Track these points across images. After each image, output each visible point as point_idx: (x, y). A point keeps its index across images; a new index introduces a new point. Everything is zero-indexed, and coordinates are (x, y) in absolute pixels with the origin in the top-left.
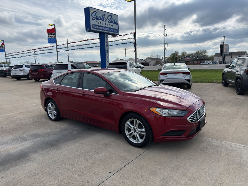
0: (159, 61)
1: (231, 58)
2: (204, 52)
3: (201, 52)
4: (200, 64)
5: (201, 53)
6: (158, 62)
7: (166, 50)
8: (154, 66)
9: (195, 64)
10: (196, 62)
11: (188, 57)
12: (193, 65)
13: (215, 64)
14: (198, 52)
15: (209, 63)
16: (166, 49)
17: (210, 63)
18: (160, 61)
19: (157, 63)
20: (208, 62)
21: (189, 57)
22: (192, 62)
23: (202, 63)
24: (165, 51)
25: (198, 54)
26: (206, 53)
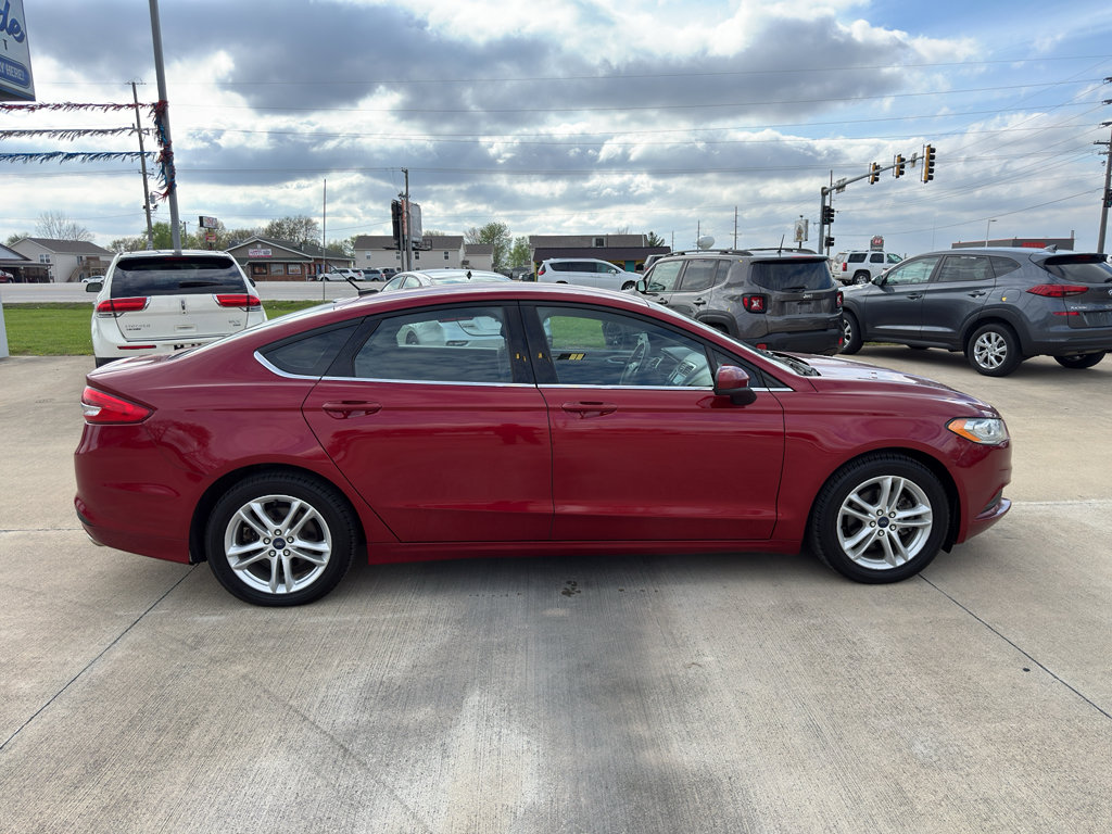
0: (98, 259)
1: (447, 258)
2: (304, 229)
3: (291, 227)
4: (315, 279)
5: (293, 232)
6: (92, 262)
7: (152, 206)
8: (69, 281)
9: (294, 279)
10: (298, 267)
11: (259, 246)
12: (287, 280)
13: (373, 280)
14: (277, 225)
15: (352, 274)
16: (153, 202)
17: (355, 275)
18: (102, 259)
19: (86, 268)
20: (347, 272)
21: (265, 246)
22: (281, 267)
23: (327, 275)
24: (146, 207)
25: (278, 232)
26: (311, 233)
